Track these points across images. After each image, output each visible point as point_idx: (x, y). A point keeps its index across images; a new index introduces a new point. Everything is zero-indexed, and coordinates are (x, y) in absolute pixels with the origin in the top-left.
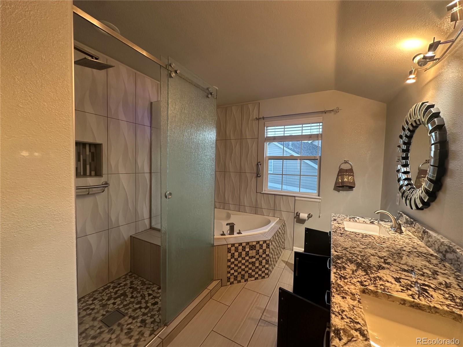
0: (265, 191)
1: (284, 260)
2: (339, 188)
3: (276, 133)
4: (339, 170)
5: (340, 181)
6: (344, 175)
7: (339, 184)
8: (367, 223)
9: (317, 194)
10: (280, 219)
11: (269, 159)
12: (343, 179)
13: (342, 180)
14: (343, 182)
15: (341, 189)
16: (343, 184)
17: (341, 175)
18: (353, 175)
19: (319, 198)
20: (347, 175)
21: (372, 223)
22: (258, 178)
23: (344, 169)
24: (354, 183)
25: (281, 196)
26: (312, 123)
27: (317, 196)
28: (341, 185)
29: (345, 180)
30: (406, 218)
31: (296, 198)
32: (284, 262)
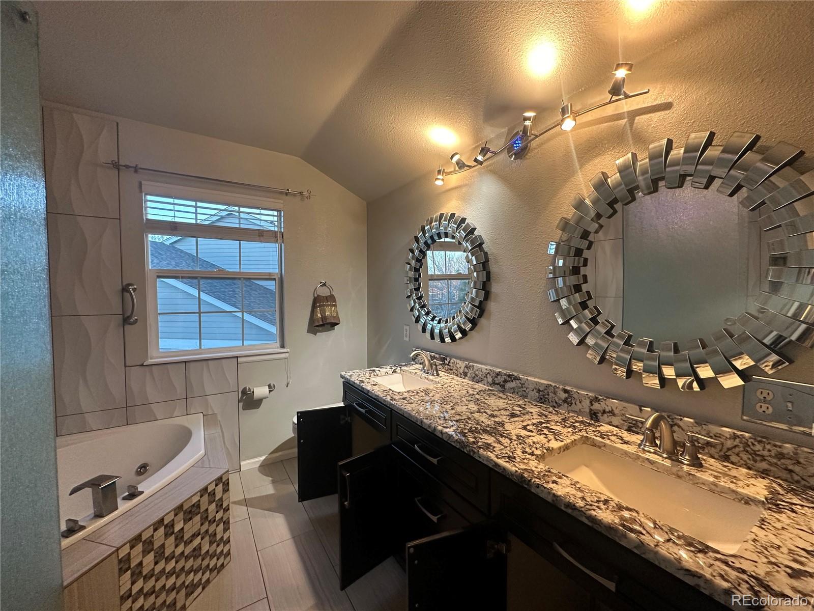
0: (151, 359)
1: (236, 500)
2: (317, 328)
3: (177, 214)
4: (313, 298)
5: (319, 315)
6: (324, 305)
7: (318, 321)
8: (390, 374)
9: (278, 345)
10: (204, 415)
11: (159, 277)
12: (323, 312)
13: (323, 314)
14: (324, 318)
15: (320, 329)
16: (324, 320)
17: (320, 306)
18: (335, 306)
19: (285, 350)
20: (328, 305)
21: (394, 372)
22: (127, 327)
23: (323, 297)
24: (337, 317)
25: (204, 363)
26: (262, 209)
27: (278, 348)
28: (321, 323)
29: (327, 313)
30: (430, 356)
31: (240, 360)
32: (239, 505)
